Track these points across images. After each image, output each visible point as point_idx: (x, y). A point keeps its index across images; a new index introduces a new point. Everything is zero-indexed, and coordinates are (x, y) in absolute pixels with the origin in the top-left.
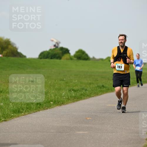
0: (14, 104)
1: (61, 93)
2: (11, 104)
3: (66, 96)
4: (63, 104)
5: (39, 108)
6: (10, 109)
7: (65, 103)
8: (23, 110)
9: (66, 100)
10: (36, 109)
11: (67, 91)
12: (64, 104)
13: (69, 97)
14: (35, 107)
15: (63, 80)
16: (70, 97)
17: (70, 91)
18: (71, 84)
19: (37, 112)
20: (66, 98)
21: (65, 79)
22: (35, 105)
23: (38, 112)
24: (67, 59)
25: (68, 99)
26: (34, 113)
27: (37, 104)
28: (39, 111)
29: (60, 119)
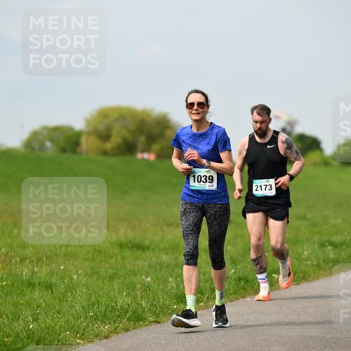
0: (178, 279)
1: (300, 250)
2: (171, 279)
3: (313, 259)
4: (304, 278)
5: (244, 288)
6: (171, 292)
7: (309, 276)
8: (202, 294)
9: (311, 270)
10: (235, 293)
11: (316, 246)
12: (307, 280)
13: (319, 263)
14: (234, 288)
15: (305, 218)
16: (324, 261)
17: (322, 245)
18: (326, 227)
19: (238, 299)
20: (312, 265)
21: (309, 216)
22: (233, 283)
23: (241, 300)
24: (315, 164)
25: (318, 266)
26: (231, 301)
27: (240, 279)
28: (244, 297)
29: (296, 317)
